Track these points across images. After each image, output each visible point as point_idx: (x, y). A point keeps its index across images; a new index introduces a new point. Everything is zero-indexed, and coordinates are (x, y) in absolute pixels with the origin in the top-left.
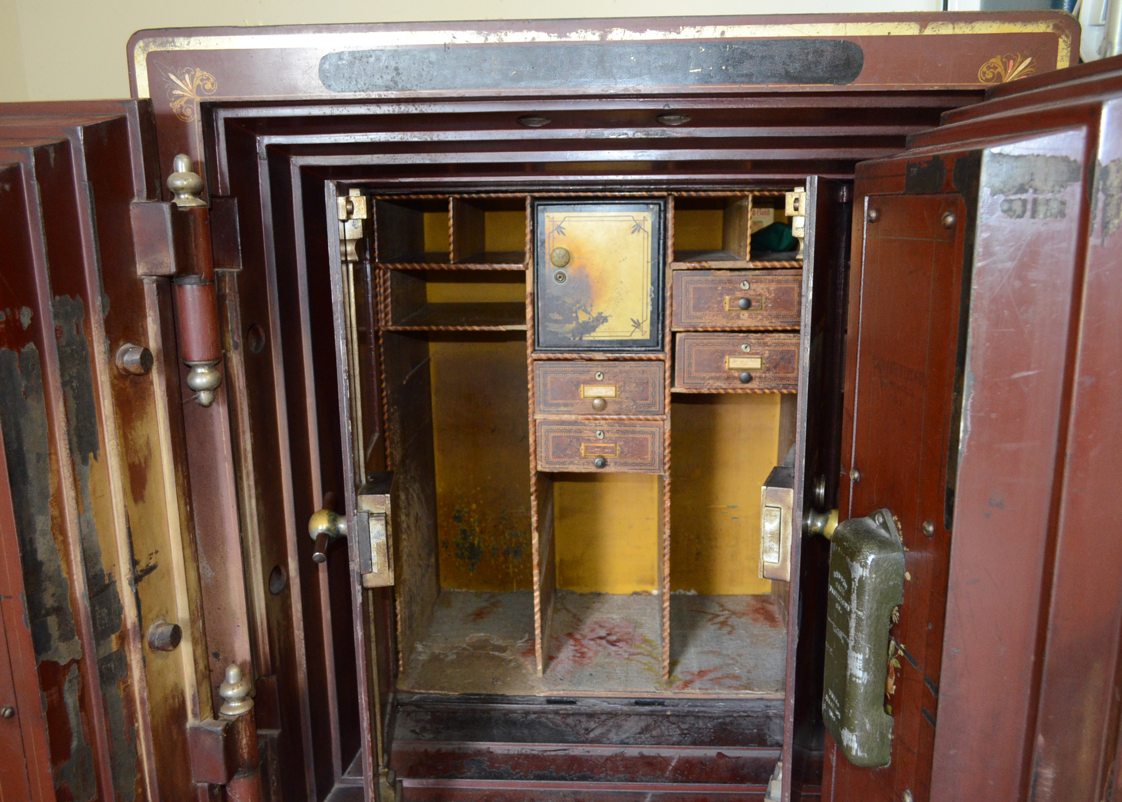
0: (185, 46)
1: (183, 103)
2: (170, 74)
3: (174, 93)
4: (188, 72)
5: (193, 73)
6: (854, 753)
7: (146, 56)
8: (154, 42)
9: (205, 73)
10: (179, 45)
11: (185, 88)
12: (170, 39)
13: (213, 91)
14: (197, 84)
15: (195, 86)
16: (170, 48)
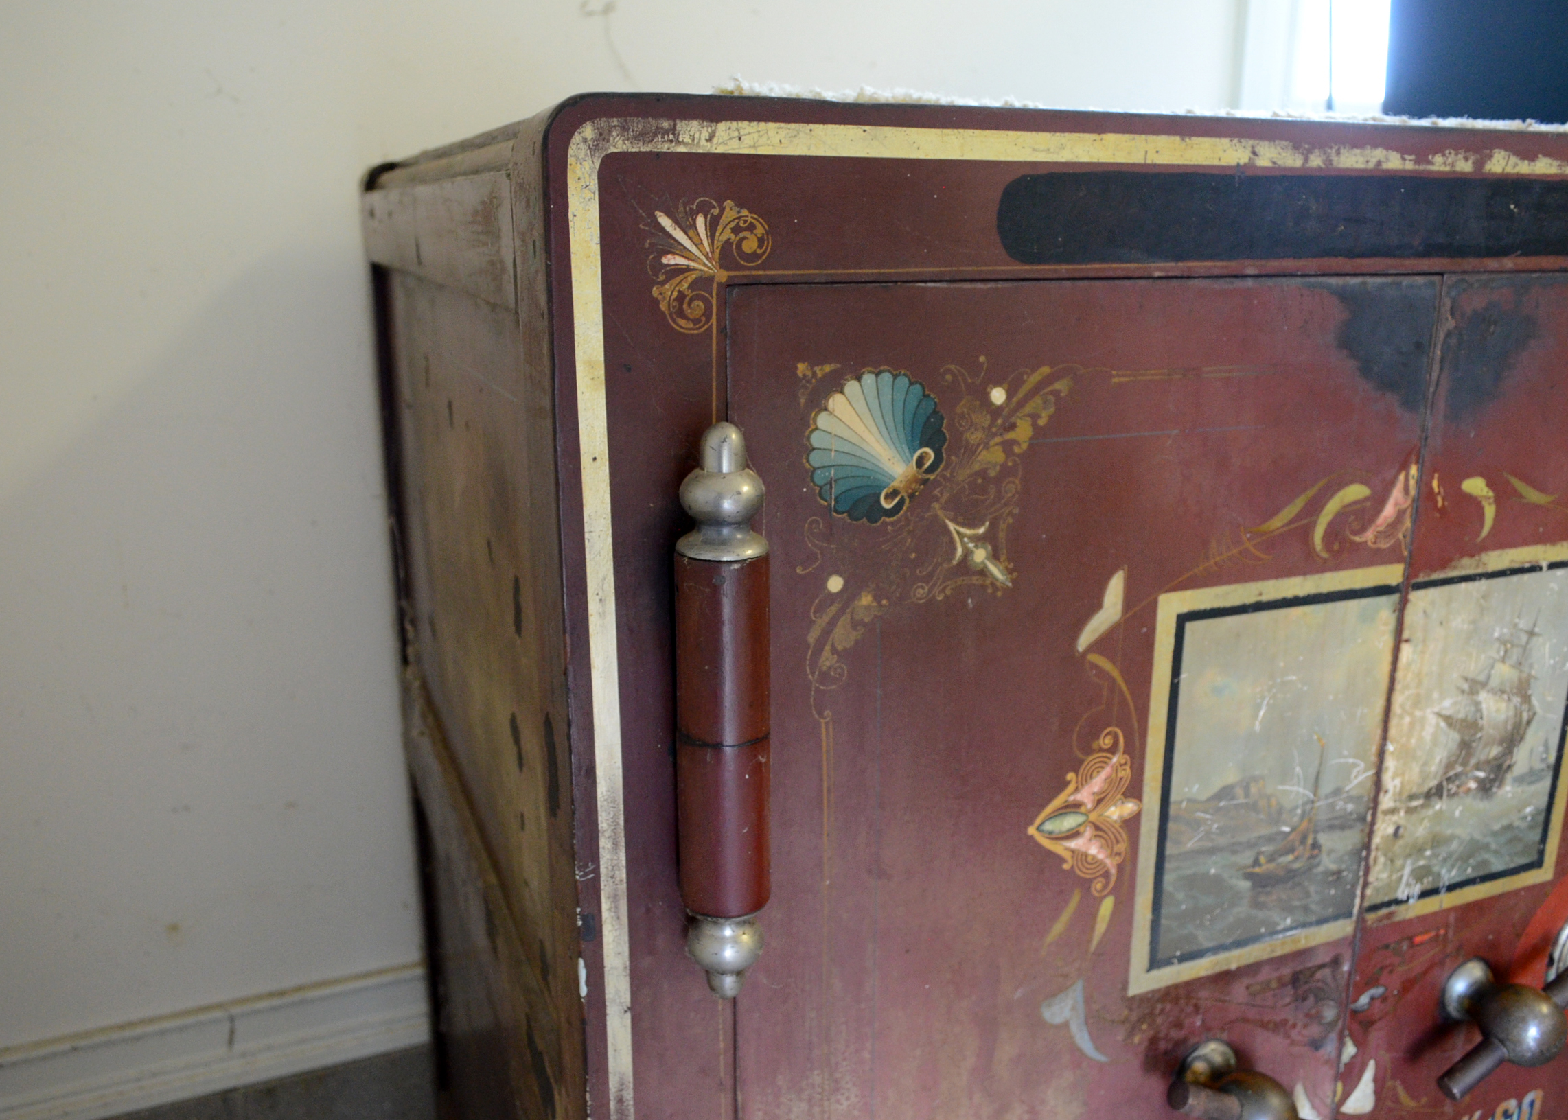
0: (703, 142)
1: (685, 285)
2: (658, 214)
3: (665, 261)
4: (704, 209)
5: (716, 212)
7: (597, 165)
8: (624, 129)
9: (745, 212)
10: (687, 140)
11: (694, 249)
12: (666, 124)
13: (759, 256)
14: (724, 238)
15: (718, 244)
16: (664, 148)
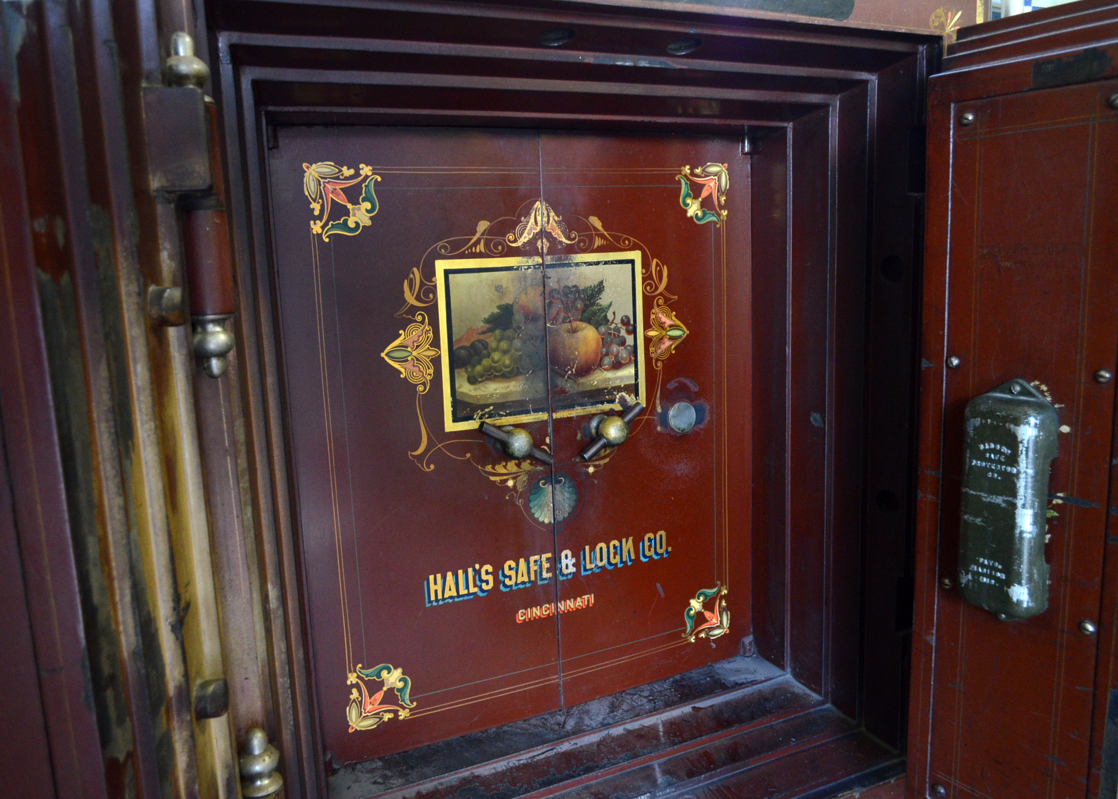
6: (1025, 605)
